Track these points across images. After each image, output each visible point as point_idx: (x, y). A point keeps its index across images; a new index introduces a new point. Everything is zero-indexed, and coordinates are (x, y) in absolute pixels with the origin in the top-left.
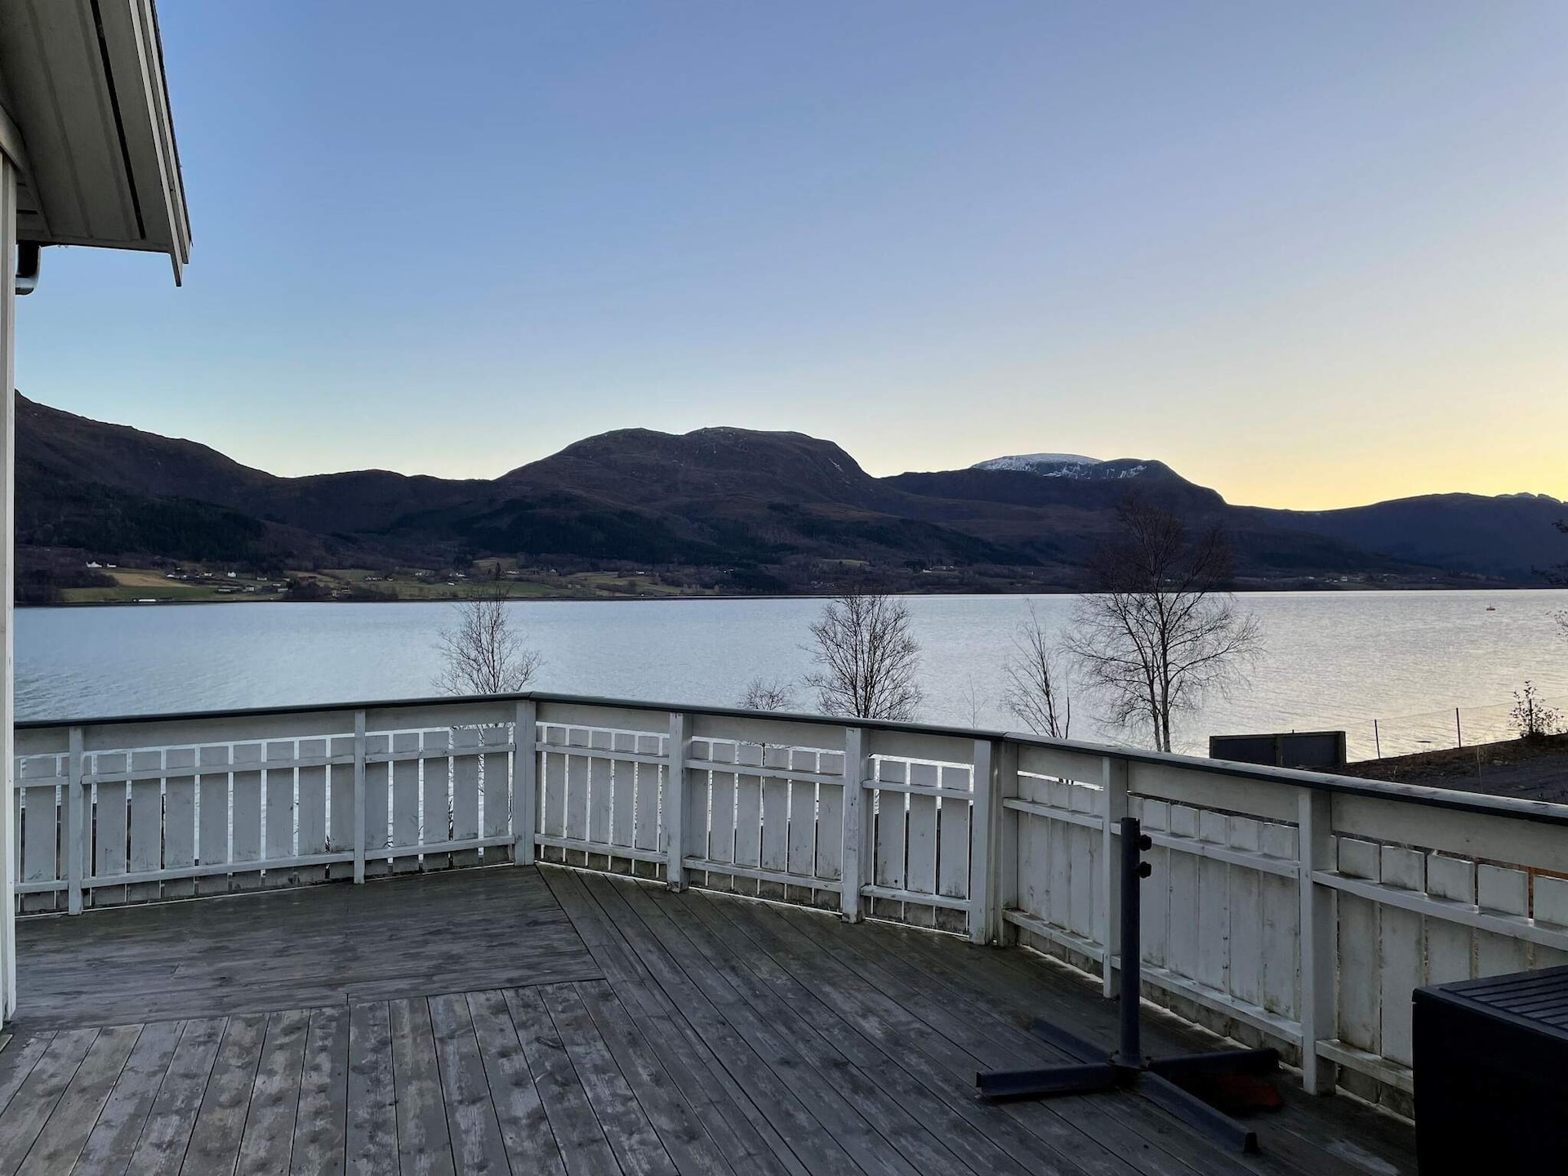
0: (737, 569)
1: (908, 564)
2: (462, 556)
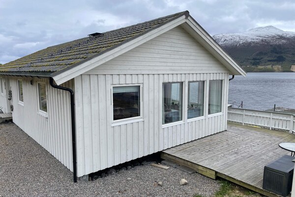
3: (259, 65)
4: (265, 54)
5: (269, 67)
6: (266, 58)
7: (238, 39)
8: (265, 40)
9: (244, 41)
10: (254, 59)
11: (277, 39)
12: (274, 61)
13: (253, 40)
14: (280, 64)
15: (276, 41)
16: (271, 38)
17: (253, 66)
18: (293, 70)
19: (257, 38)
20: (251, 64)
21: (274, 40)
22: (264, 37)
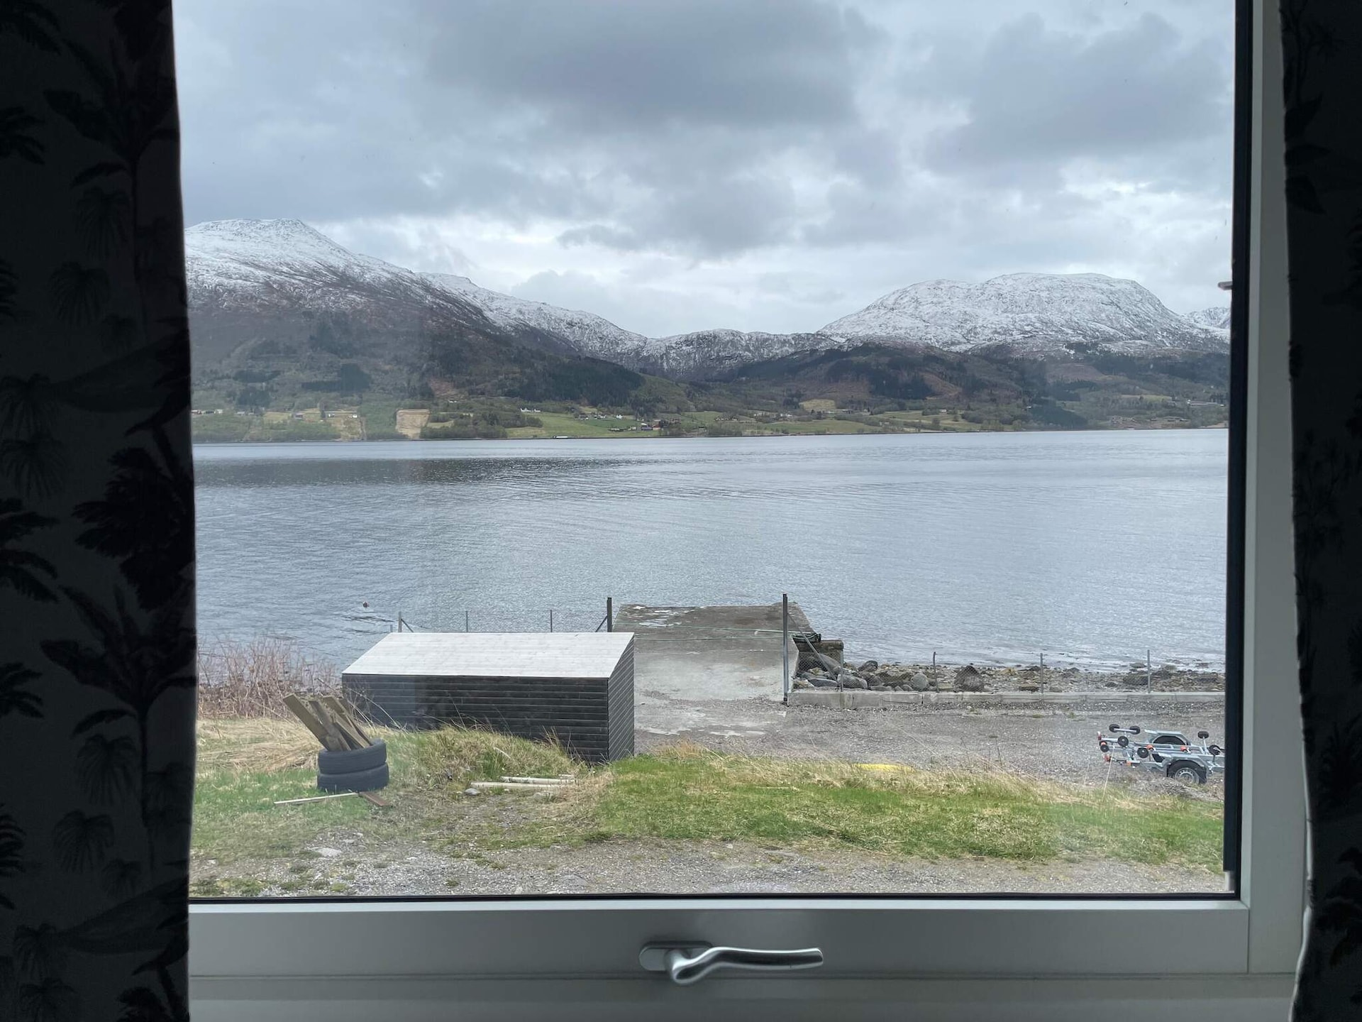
0: (1035, 405)
2: (790, 398)
3: (267, 405)
4: (290, 352)
5: (312, 415)
6: (293, 373)
8: (281, 285)
10: (242, 376)
11: (326, 284)
12: (328, 387)
13: (226, 281)
14: (352, 404)
15: (324, 294)
16: (302, 278)
17: (243, 413)
18: (405, 432)
19: (245, 269)
20: (230, 402)
21: (319, 287)
22: (275, 271)
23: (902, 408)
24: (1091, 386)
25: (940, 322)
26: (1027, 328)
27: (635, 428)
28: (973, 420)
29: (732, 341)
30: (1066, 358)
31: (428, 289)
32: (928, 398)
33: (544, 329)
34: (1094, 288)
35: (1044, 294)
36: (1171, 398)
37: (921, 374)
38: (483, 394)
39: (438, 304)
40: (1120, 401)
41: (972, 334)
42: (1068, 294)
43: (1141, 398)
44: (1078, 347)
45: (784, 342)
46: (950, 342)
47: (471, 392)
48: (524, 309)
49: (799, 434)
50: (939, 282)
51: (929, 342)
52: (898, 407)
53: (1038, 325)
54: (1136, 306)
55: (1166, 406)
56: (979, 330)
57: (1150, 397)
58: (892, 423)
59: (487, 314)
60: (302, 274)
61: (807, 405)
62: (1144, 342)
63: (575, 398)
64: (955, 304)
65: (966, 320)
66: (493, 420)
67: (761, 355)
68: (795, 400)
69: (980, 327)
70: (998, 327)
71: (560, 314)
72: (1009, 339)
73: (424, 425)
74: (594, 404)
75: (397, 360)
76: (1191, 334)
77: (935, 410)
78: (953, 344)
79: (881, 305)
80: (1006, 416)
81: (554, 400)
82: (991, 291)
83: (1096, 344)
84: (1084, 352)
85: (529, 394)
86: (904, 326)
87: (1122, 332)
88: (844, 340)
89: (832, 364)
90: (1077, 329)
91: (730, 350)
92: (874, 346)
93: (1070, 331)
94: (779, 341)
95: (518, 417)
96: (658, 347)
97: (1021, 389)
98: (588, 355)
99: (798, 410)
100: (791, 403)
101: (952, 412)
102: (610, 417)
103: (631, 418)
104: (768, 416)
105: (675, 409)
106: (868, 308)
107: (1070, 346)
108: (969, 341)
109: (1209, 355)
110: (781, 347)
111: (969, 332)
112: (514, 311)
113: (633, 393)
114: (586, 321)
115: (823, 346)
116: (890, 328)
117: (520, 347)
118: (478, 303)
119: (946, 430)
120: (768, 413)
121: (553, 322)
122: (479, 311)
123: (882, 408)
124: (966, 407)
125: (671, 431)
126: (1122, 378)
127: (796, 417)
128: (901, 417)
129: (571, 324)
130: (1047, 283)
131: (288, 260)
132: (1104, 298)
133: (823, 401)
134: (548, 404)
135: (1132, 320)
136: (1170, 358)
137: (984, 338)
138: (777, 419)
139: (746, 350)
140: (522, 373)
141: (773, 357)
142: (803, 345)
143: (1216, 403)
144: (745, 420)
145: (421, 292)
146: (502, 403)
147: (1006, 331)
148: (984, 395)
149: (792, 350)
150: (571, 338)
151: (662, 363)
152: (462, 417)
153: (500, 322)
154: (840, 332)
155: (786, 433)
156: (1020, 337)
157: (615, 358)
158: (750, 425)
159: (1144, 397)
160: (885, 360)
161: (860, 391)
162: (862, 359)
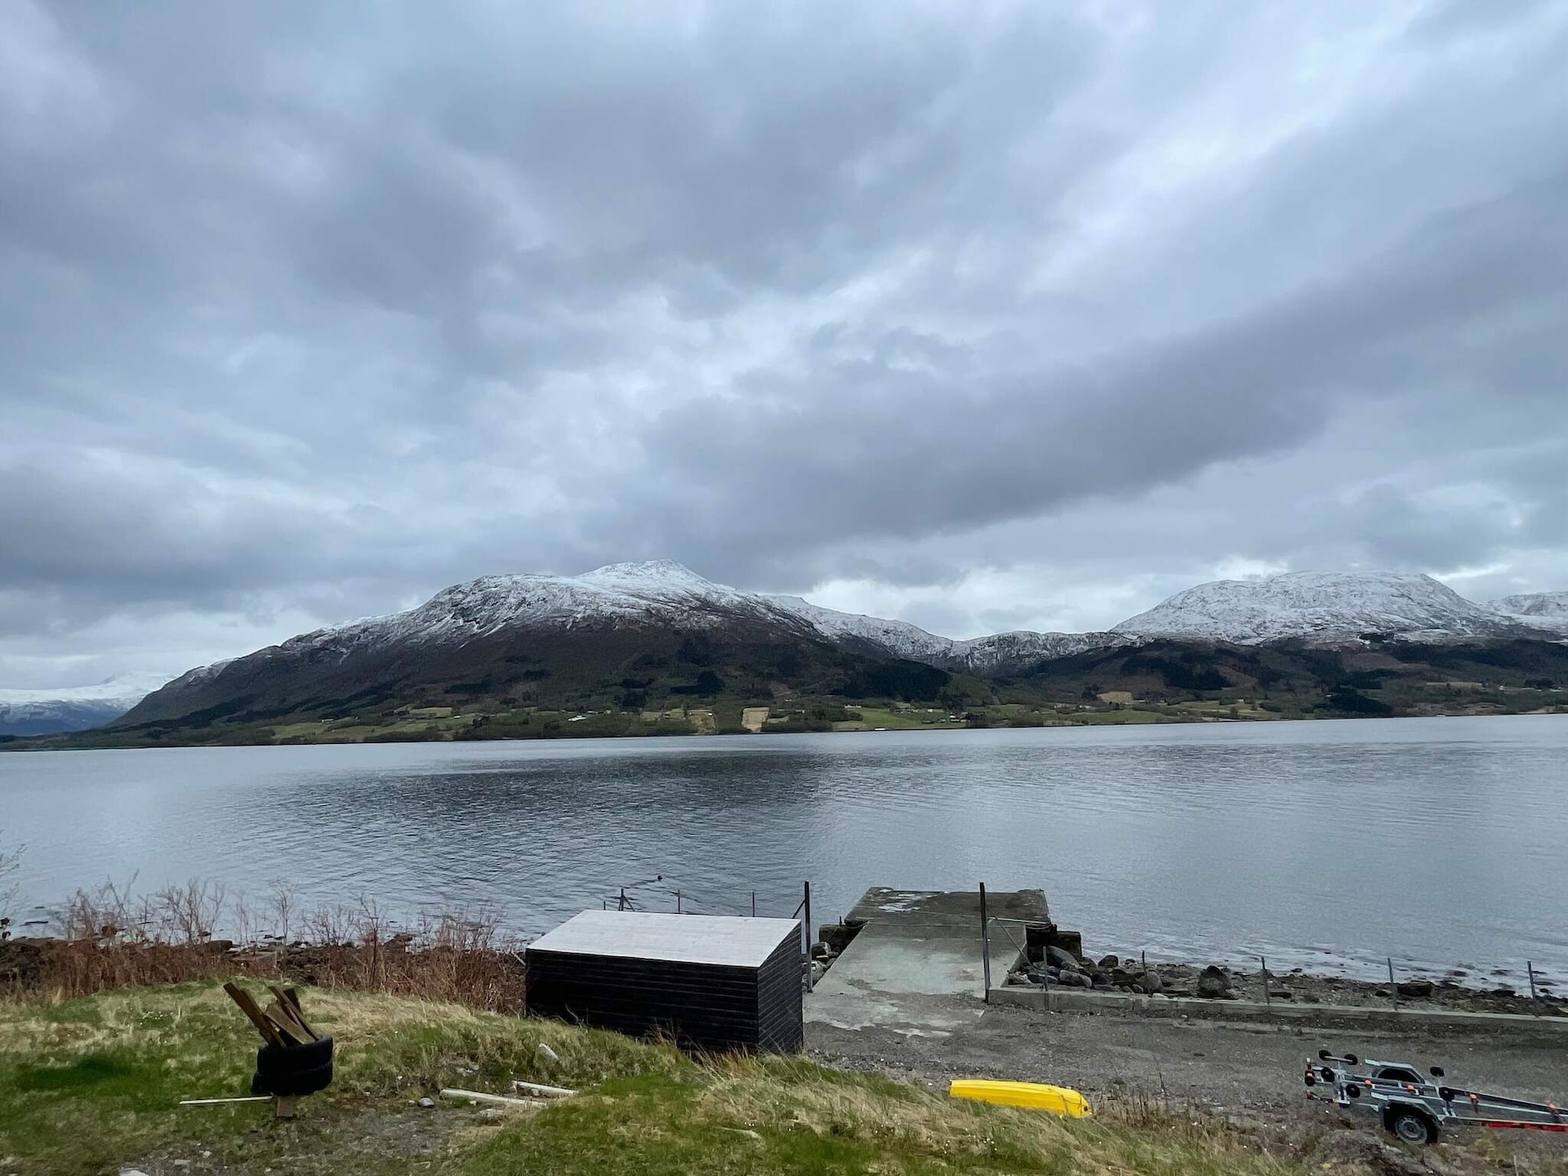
0: (1335, 694)
1: (1529, 683)
2: (1088, 691)
3: (643, 706)
4: (662, 664)
5: (676, 713)
6: (665, 680)
7: (566, 602)
8: (658, 611)
9: (589, 612)
10: (627, 684)
11: (692, 608)
12: (691, 691)
13: (618, 610)
14: (708, 704)
15: (690, 616)
16: (673, 604)
17: (625, 713)
18: (749, 727)
19: (633, 600)
20: (617, 704)
21: (686, 611)
22: (654, 599)
23: (1198, 698)
24: (1392, 674)
25: (1228, 618)
26: (1319, 622)
27: (944, 720)
28: (1271, 709)
29: (1030, 641)
30: (1362, 649)
31: (769, 608)
32: (1224, 689)
33: (864, 637)
34: (1381, 582)
35: (1331, 590)
36: (1481, 684)
37: (1214, 666)
38: (813, 693)
39: (778, 620)
40: (1425, 689)
41: (1262, 629)
42: (1355, 589)
43: (1448, 685)
44: (1373, 637)
45: (1079, 641)
46: (1240, 636)
47: (803, 692)
48: (847, 621)
49: (1098, 724)
50: (1223, 583)
51: (1219, 636)
52: (1194, 698)
53: (1327, 618)
54: (1428, 597)
55: (1476, 692)
56: (1268, 624)
57: (1456, 684)
58: (1190, 713)
59: (817, 626)
60: (674, 601)
61: (1106, 697)
62: (1444, 631)
63: (890, 695)
64: (1241, 602)
65: (1255, 616)
66: (820, 715)
67: (1059, 652)
68: (1093, 692)
69: (1269, 621)
70: (1287, 621)
71: (877, 624)
72: (1300, 632)
73: (764, 720)
74: (907, 700)
75: (743, 667)
76: (1493, 622)
77: (1232, 700)
78: (1244, 638)
79: (1169, 605)
80: (1306, 705)
81: (873, 696)
82: (1275, 588)
83: (1391, 634)
84: (1380, 641)
85: (852, 692)
86: (1194, 623)
87: (1417, 621)
88: (1136, 637)
89: (1126, 659)
90: (1369, 620)
91: (1029, 649)
92: (1164, 642)
93: (1362, 623)
94: (1074, 640)
95: (842, 712)
96: (963, 648)
97: (1318, 678)
98: (903, 658)
99: (1098, 703)
100: (1090, 695)
101: (1250, 702)
102: (923, 711)
103: (941, 711)
104: (1068, 708)
105: (981, 703)
106: (1156, 608)
107: (1364, 637)
108: (1259, 635)
109: (1518, 642)
110: (1076, 645)
111: (1259, 626)
112: (839, 623)
113: (942, 689)
114: (900, 629)
115: (1116, 643)
116: (1180, 625)
117: (844, 653)
118: (810, 619)
119: (1245, 719)
120: (1068, 705)
121: (871, 631)
122: (811, 625)
123: (1179, 699)
124: (1264, 697)
125: (977, 722)
126: (1423, 666)
127: (1094, 708)
128: (1199, 707)
129: (886, 632)
130: (1334, 579)
131: (664, 591)
132: (1393, 590)
133: (1119, 693)
134: (867, 701)
135: (1427, 610)
136: (1473, 645)
137: (1273, 633)
138: (1076, 711)
139: (1043, 649)
140: (846, 674)
141: (1069, 654)
142: (1097, 643)
143: (1532, 689)
144: (1045, 711)
145: (764, 611)
146: (830, 702)
147: (1297, 625)
148: (1281, 684)
149: (1086, 648)
150: (887, 644)
151: (967, 663)
152: (796, 713)
153: (827, 633)
154: (1131, 630)
155: (1085, 723)
156: (1311, 629)
157: (925, 659)
158: (1050, 717)
159: (1451, 684)
160: (1178, 654)
161: (1156, 683)
162: (1156, 654)
